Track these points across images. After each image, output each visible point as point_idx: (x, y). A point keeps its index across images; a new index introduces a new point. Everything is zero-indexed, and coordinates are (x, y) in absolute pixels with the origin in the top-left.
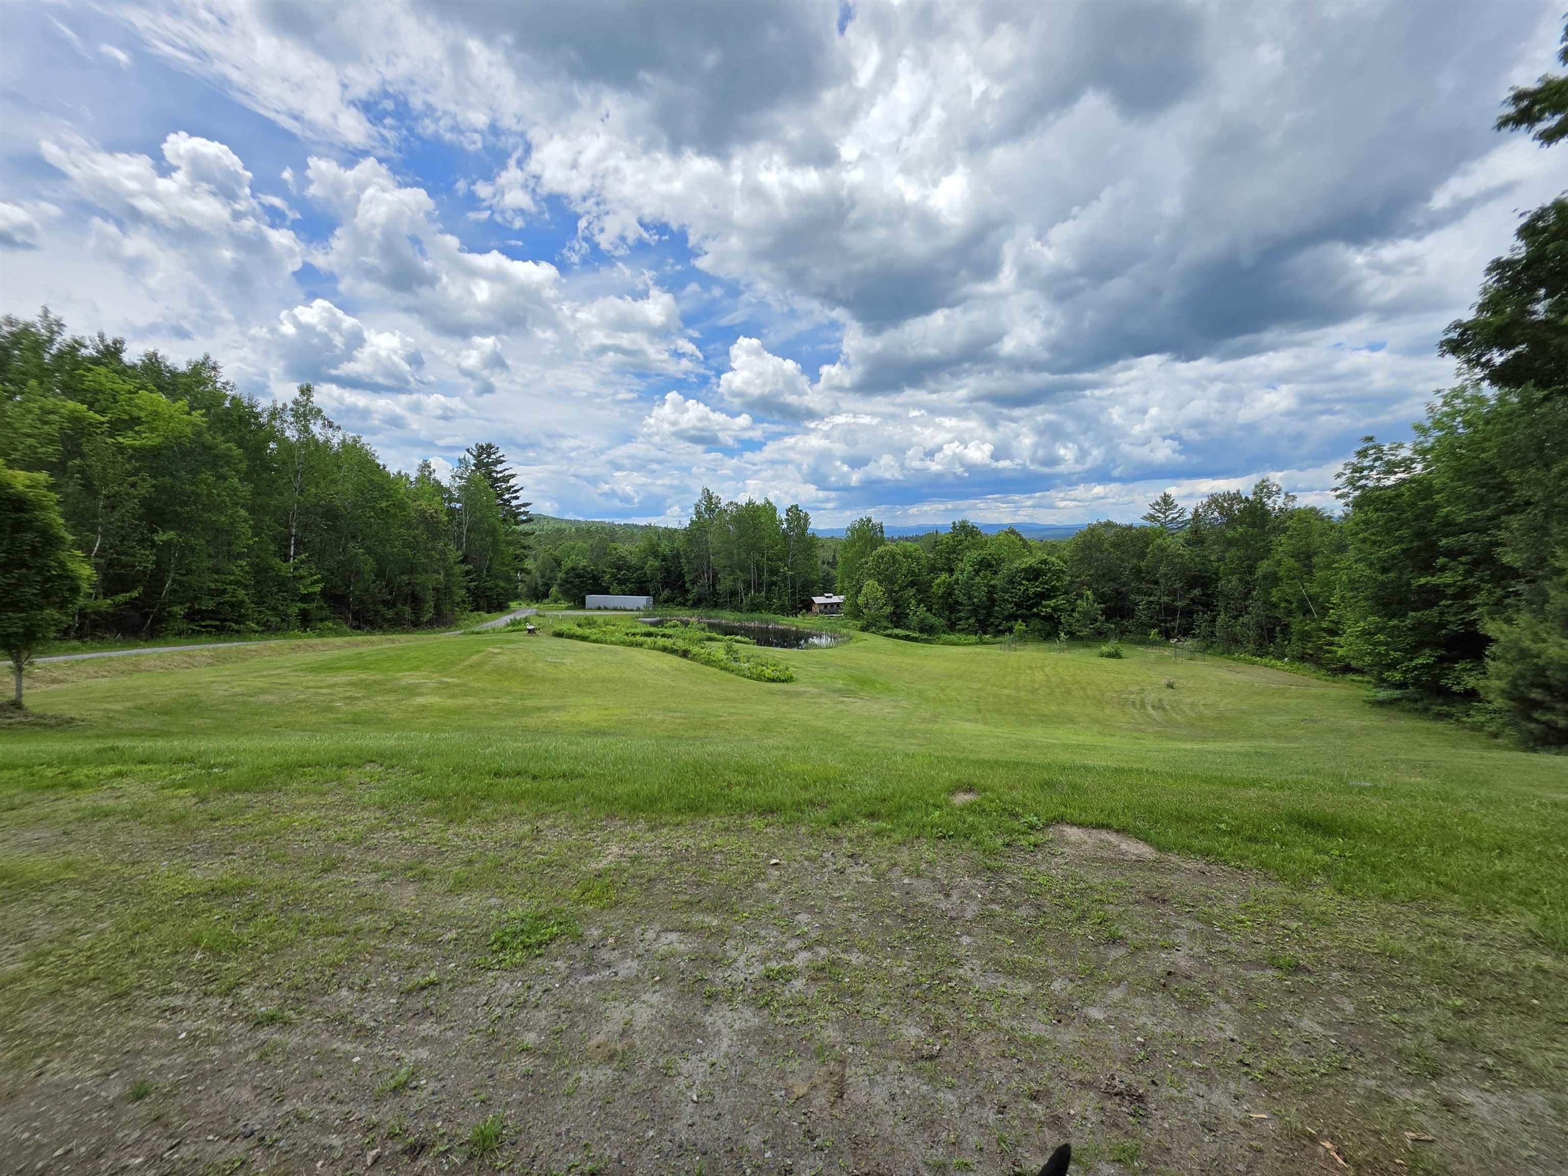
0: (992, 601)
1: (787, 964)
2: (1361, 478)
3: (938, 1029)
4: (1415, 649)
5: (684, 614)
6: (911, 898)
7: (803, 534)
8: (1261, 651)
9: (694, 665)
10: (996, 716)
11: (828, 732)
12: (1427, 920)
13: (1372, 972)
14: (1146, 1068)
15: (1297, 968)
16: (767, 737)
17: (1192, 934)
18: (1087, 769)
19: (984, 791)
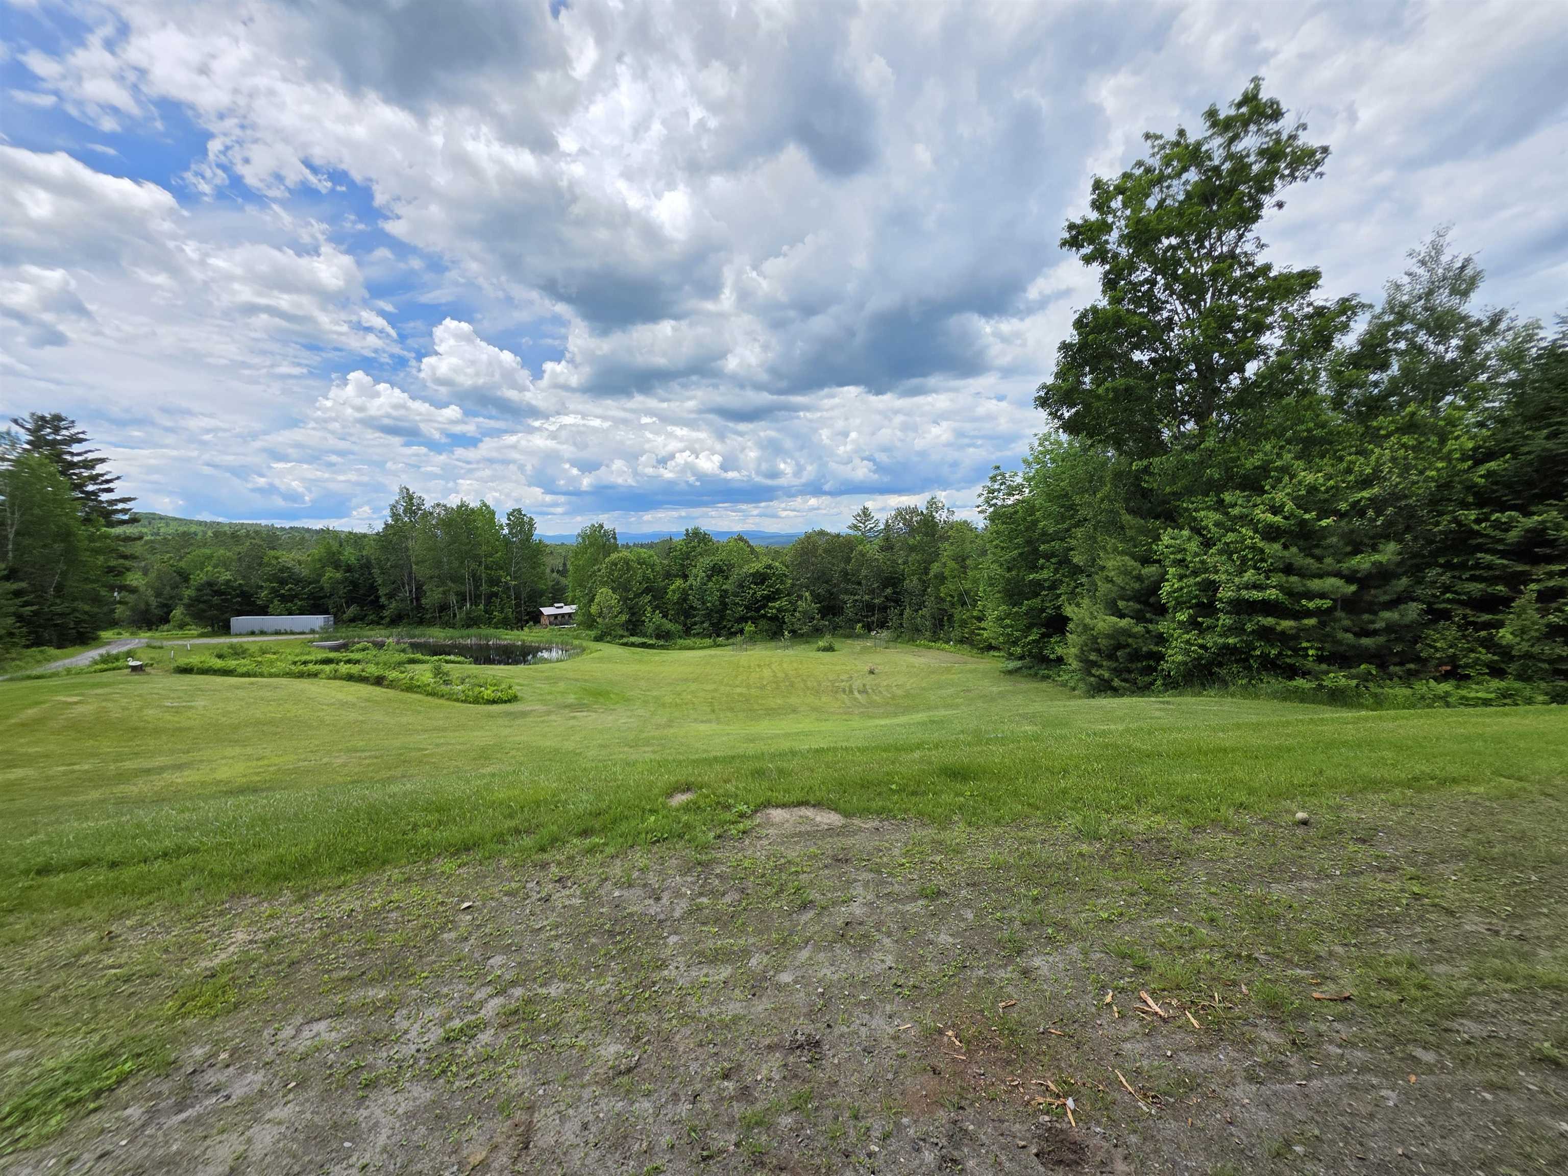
0: (725, 605)
1: (473, 1017)
2: (993, 498)
3: (638, 1038)
4: (1029, 628)
5: (378, 634)
6: (620, 911)
7: (528, 540)
8: (935, 638)
9: (391, 693)
10: (729, 714)
11: (557, 751)
12: (1021, 834)
13: (987, 884)
14: (823, 1015)
15: (939, 894)
16: (483, 766)
17: (866, 884)
18: (793, 753)
19: (701, 788)
